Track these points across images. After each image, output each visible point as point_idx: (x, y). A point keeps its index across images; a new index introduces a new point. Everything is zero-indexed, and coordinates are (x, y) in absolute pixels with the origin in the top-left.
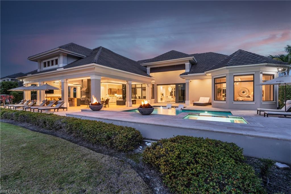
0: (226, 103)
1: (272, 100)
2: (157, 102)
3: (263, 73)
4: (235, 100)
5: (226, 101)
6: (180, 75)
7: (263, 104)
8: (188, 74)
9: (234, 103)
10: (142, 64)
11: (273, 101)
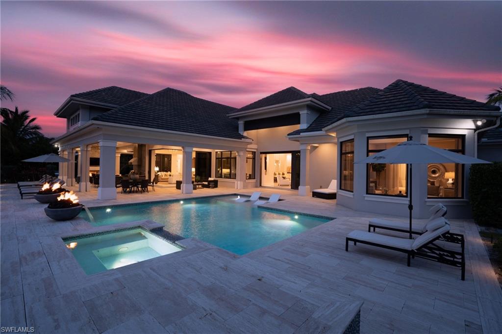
0: (352, 196)
1: (460, 196)
2: (261, 185)
3: (429, 132)
4: (368, 192)
5: (352, 192)
6: (288, 135)
7: (428, 204)
8: (301, 134)
9: (366, 199)
10: (230, 115)
11: (462, 197)
